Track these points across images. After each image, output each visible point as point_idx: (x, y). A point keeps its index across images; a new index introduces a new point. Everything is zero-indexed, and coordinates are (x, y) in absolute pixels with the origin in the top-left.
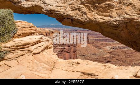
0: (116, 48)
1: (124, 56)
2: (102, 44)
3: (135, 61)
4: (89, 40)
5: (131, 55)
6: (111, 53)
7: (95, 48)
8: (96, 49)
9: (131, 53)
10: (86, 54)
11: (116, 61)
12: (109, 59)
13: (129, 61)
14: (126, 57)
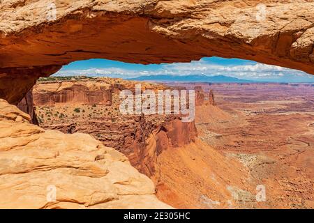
0: (261, 113)
1: (274, 126)
2: (236, 106)
3: (292, 133)
4: (215, 99)
5: (286, 124)
6: (251, 120)
7: (224, 112)
8: (227, 114)
9: (286, 121)
10: (210, 121)
11: (260, 133)
12: (247, 130)
13: (282, 134)
14: (276, 127)
